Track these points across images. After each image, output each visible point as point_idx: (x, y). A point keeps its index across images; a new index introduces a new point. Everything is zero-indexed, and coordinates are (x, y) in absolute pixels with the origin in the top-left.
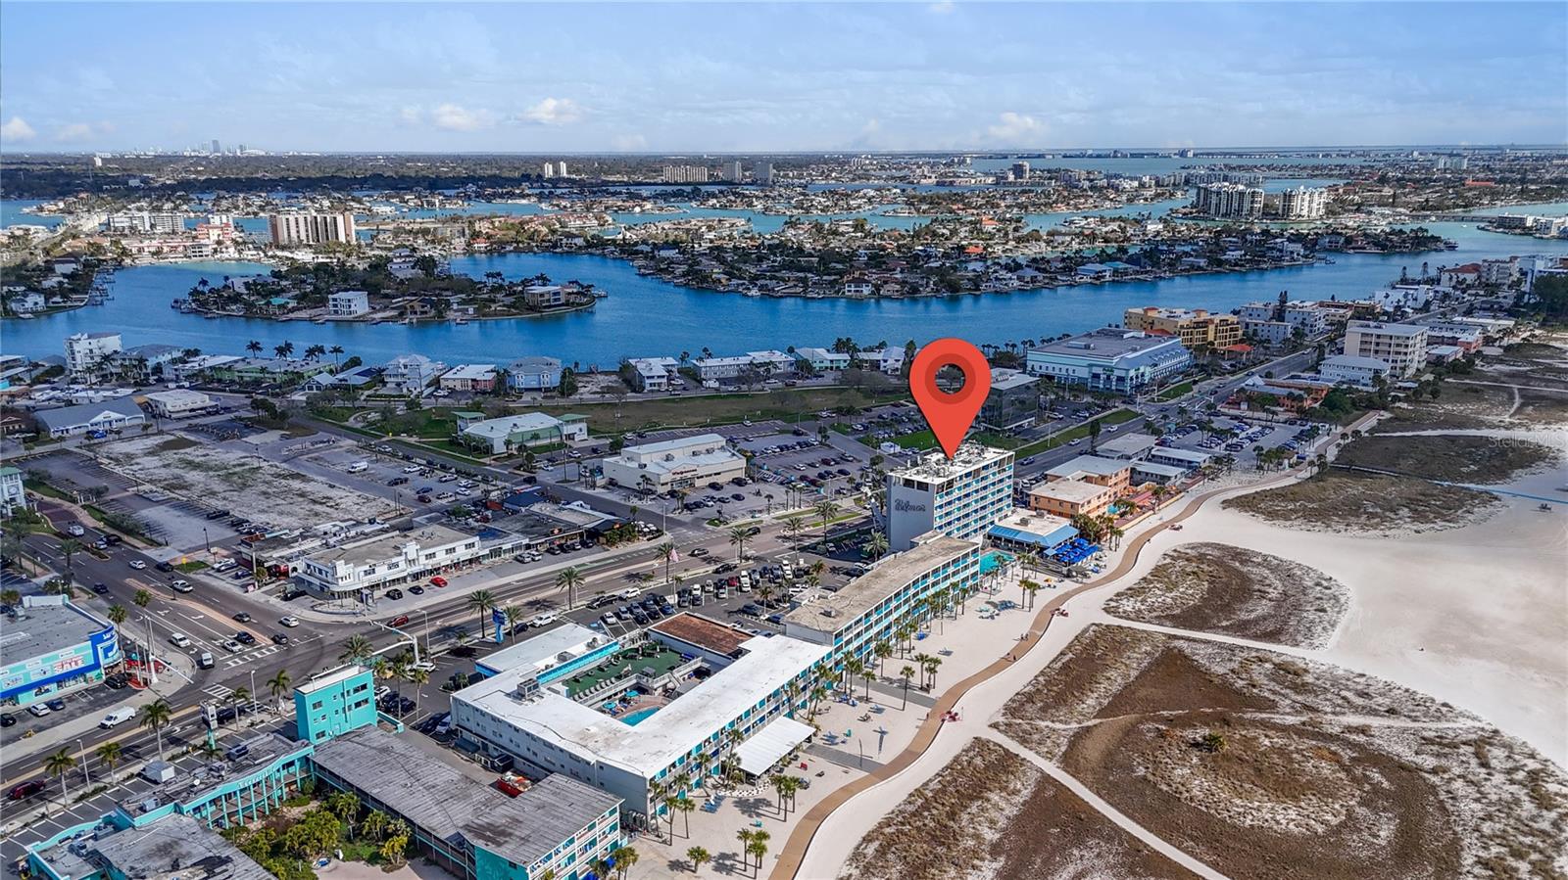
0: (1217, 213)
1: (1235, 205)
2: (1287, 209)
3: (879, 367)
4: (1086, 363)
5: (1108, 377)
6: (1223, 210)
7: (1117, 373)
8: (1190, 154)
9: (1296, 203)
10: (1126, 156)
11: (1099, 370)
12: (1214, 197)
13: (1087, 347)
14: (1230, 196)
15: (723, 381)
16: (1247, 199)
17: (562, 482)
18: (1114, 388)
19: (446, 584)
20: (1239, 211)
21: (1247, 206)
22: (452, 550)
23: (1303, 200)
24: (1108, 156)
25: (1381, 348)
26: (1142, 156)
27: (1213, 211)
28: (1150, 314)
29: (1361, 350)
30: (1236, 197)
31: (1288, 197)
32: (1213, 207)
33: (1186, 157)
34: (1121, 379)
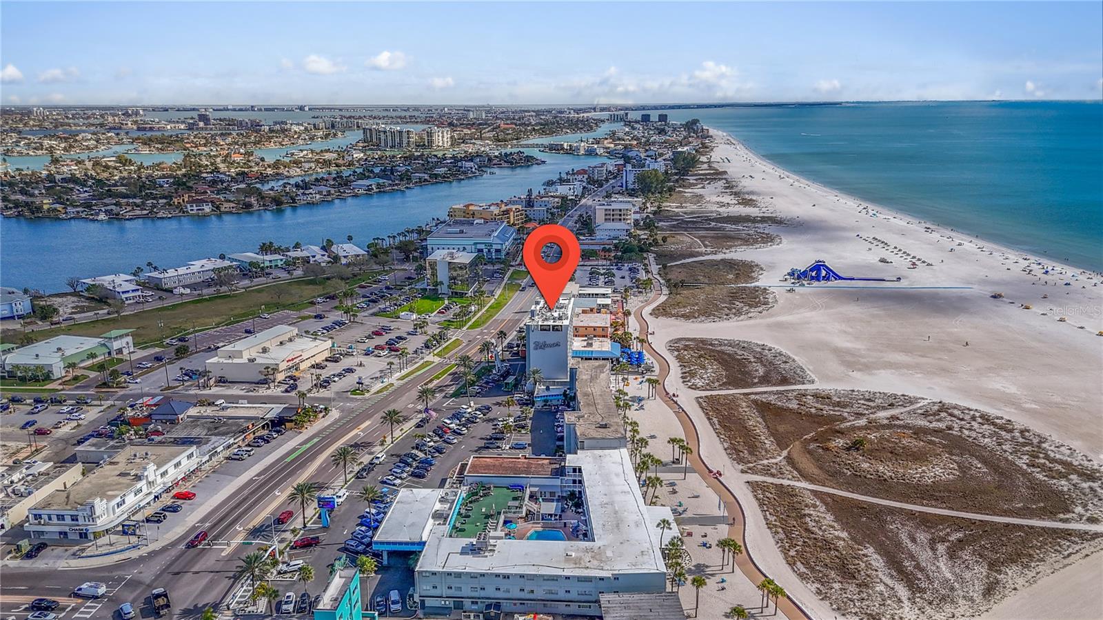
0: (386, 145)
1: (397, 140)
2: (431, 142)
3: (308, 262)
4: (472, 242)
5: (489, 251)
6: (390, 144)
7: (495, 247)
8: (307, 109)
9: (435, 138)
10: (260, 110)
11: (482, 247)
12: (382, 134)
13: (462, 232)
14: (393, 133)
15: (192, 287)
16: (405, 135)
17: (165, 389)
18: (494, 257)
19: (194, 495)
20: (400, 144)
21: (405, 141)
22: (177, 465)
23: (439, 136)
24: (246, 110)
25: (615, 217)
26: (273, 110)
27: (383, 144)
28: (471, 208)
29: (606, 219)
30: (397, 135)
31: (430, 134)
32: (383, 142)
33: (304, 110)
34: (498, 251)
